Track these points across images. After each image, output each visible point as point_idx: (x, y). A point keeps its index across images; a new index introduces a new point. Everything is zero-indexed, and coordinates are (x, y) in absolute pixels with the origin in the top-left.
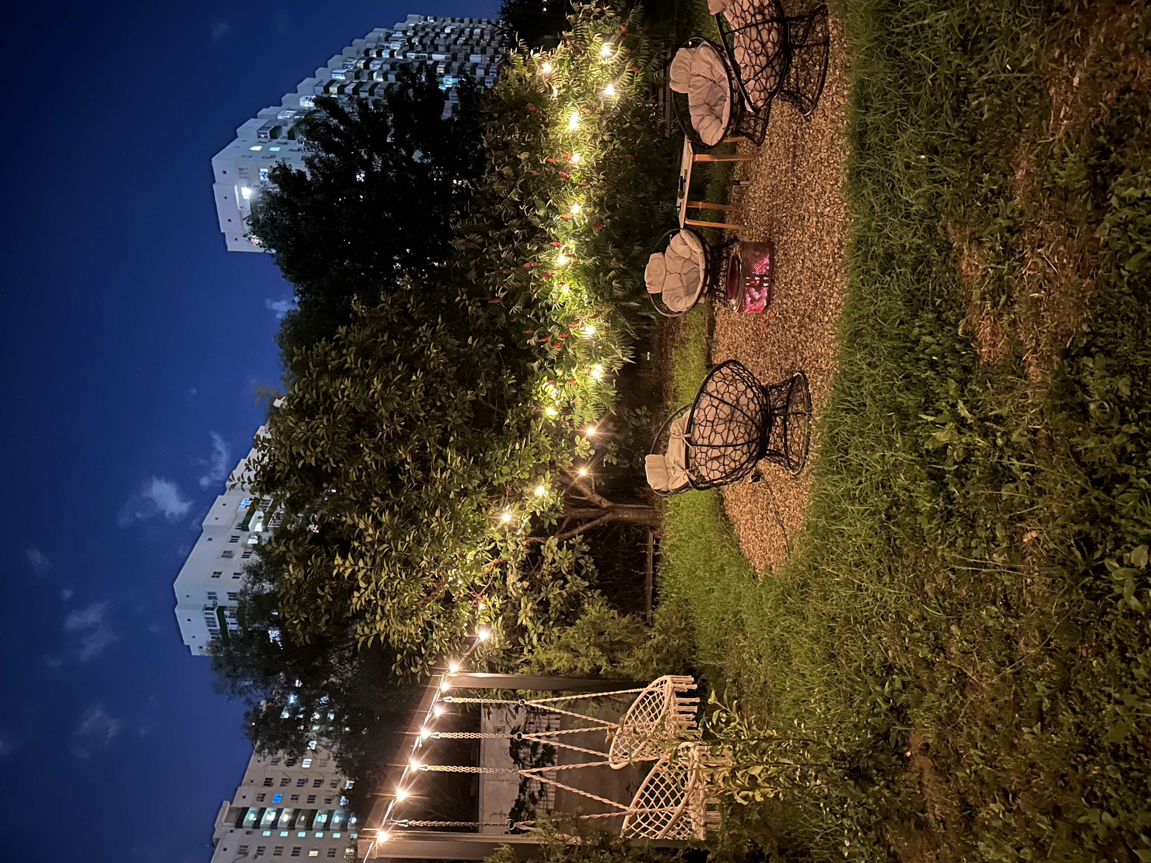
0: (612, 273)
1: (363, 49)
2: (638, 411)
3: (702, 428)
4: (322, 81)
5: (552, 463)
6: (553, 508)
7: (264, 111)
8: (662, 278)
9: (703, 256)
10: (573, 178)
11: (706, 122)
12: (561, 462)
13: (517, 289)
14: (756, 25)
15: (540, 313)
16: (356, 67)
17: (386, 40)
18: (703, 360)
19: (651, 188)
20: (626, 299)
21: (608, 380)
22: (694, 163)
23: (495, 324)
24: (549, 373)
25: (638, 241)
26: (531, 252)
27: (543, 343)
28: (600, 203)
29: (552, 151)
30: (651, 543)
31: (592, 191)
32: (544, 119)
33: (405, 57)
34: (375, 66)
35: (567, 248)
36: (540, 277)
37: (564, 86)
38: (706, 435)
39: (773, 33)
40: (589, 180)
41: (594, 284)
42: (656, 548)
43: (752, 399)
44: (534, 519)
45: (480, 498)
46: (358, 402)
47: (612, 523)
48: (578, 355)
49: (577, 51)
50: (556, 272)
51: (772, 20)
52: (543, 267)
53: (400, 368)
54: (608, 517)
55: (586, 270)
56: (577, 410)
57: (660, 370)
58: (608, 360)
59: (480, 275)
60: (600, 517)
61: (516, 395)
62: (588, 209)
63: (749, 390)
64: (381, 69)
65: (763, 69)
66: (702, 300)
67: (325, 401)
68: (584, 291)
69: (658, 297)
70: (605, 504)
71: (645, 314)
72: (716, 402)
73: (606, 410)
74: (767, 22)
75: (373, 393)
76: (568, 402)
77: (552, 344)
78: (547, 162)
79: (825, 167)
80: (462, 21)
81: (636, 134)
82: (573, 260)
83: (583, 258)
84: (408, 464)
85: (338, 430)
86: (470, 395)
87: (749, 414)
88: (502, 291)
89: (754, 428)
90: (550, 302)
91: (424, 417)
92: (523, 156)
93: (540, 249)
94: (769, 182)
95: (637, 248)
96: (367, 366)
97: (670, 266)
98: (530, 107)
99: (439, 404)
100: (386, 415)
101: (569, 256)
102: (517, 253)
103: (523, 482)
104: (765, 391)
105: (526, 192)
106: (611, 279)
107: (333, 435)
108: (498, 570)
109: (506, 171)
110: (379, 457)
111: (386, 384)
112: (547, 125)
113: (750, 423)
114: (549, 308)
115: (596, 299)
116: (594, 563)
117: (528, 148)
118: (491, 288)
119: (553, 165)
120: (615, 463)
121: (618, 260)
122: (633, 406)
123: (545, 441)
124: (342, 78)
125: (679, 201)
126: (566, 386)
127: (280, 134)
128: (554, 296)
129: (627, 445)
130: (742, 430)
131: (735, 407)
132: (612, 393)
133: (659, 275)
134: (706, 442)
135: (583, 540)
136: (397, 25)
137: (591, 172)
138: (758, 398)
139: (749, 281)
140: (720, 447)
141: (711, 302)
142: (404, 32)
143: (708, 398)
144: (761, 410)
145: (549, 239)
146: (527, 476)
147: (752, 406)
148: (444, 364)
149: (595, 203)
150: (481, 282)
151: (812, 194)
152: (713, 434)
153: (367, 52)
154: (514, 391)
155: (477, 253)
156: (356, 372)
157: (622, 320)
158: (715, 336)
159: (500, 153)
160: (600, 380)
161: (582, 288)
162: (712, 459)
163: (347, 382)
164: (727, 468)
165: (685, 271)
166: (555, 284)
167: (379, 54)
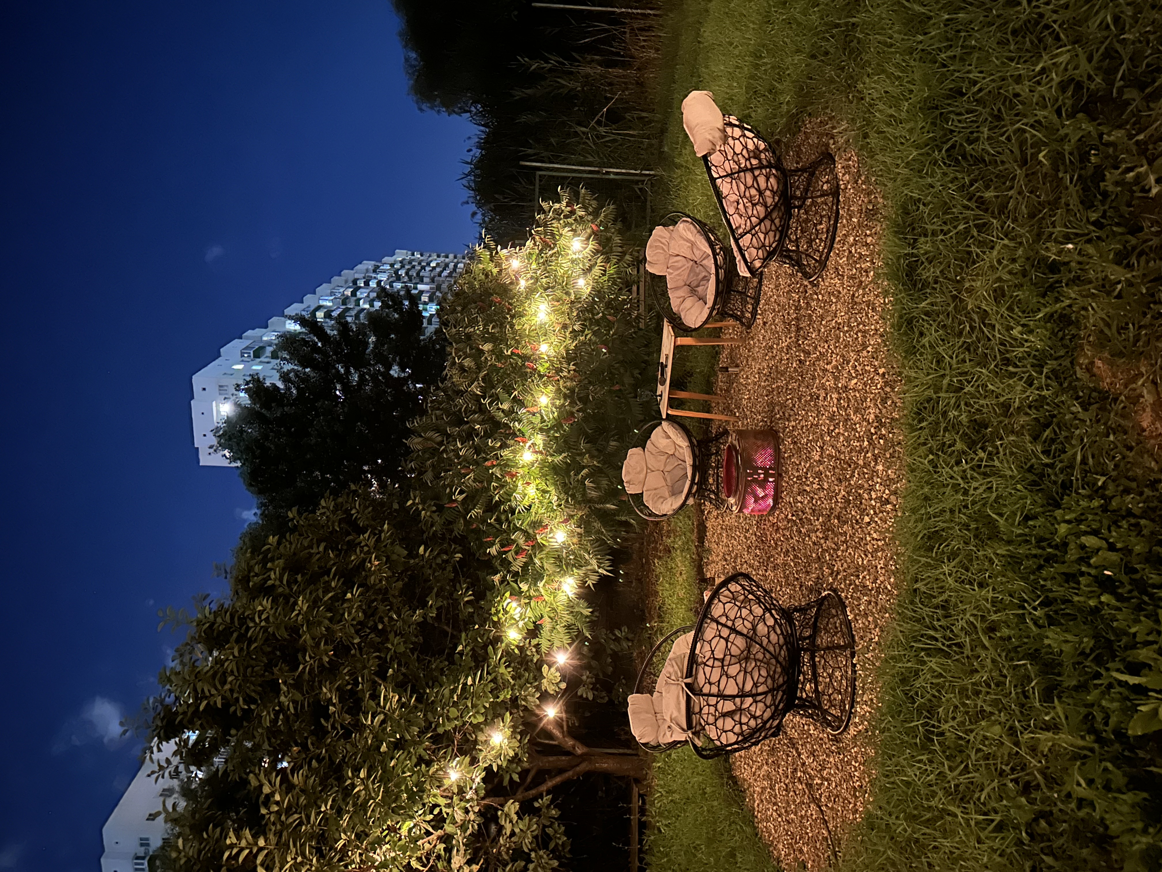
0: (585, 471)
1: (351, 279)
2: (617, 633)
3: (708, 670)
4: (309, 307)
5: (514, 700)
6: (515, 759)
7: (250, 333)
8: (642, 476)
9: (689, 450)
10: (541, 369)
11: (688, 303)
12: (525, 700)
13: (477, 490)
14: (752, 170)
15: (503, 517)
16: (343, 295)
17: (374, 271)
18: (693, 573)
19: (628, 380)
20: (602, 500)
21: (580, 596)
22: (676, 347)
23: (452, 531)
24: (513, 588)
25: (613, 436)
26: (493, 448)
27: (506, 552)
28: (570, 395)
29: (518, 342)
30: (636, 803)
31: (561, 382)
32: (510, 310)
33: (391, 286)
34: (362, 294)
35: (534, 444)
36: (504, 477)
37: (532, 278)
38: (714, 679)
39: (772, 180)
40: (559, 371)
41: (564, 485)
42: (643, 811)
43: (773, 628)
44: (490, 775)
45: (421, 751)
46: (278, 628)
47: (588, 774)
48: (546, 566)
49: (546, 246)
50: (521, 471)
51: (770, 166)
52: (506, 465)
53: (333, 584)
54: (584, 767)
55: (555, 469)
56: (545, 632)
57: (641, 583)
58: (581, 572)
59: (437, 477)
60: (573, 767)
61: (471, 615)
62: (558, 402)
63: (768, 615)
64: (368, 296)
65: (761, 221)
66: (691, 501)
67: (241, 626)
68: (553, 492)
69: (638, 497)
70: (580, 750)
71: (623, 518)
72: (725, 632)
73: (580, 632)
74: (765, 167)
75: (297, 615)
76: (534, 623)
77: (517, 553)
78: (512, 353)
79: (845, 333)
80: (447, 257)
81: (609, 325)
82: (540, 457)
83: (552, 455)
84: (334, 705)
85: (253, 663)
86: (417, 616)
87: (771, 649)
88: (460, 493)
89: (779, 670)
90: (513, 504)
91: (359, 644)
92: (487, 347)
93: (504, 446)
94: (765, 364)
95: (613, 443)
96: (296, 581)
97: (652, 462)
98: (496, 298)
99: (380, 627)
100: (310, 642)
101: (536, 452)
102: (478, 450)
103: (477, 728)
104: (786, 614)
105: (489, 384)
106: (584, 478)
107: (247, 668)
108: (441, 846)
109: (468, 363)
110: (299, 697)
111: (314, 604)
112: (513, 317)
113: (773, 661)
114: (513, 512)
115: (567, 501)
116: (565, 833)
117: (493, 339)
118: (448, 490)
119: (518, 355)
120: (591, 697)
121: (592, 457)
122: (612, 625)
123: (505, 672)
124: (330, 304)
125: (660, 388)
126: (533, 603)
127: (263, 353)
128: (518, 496)
129: (605, 674)
130: (764, 673)
131: (751, 638)
132: (587, 612)
133: (639, 473)
134: (714, 690)
135: (552, 801)
136: (386, 259)
137: (561, 363)
138: (780, 626)
139: (751, 475)
140: (734, 697)
141: (700, 505)
142: (392, 265)
143: (714, 625)
144: (786, 643)
145: (514, 435)
146: (481, 719)
147: (773, 637)
148: (387, 578)
149: (565, 394)
150: (438, 484)
151: (829, 367)
152: (724, 678)
153: (355, 282)
154: (471, 610)
155: (434, 452)
156: (280, 590)
157: (597, 525)
158: (706, 544)
159: (461, 346)
160: (572, 596)
161: (551, 488)
162: (724, 715)
163: (267, 603)
164: (745, 727)
165: (668, 468)
166: (520, 483)
167: (367, 284)
